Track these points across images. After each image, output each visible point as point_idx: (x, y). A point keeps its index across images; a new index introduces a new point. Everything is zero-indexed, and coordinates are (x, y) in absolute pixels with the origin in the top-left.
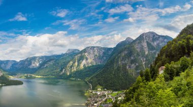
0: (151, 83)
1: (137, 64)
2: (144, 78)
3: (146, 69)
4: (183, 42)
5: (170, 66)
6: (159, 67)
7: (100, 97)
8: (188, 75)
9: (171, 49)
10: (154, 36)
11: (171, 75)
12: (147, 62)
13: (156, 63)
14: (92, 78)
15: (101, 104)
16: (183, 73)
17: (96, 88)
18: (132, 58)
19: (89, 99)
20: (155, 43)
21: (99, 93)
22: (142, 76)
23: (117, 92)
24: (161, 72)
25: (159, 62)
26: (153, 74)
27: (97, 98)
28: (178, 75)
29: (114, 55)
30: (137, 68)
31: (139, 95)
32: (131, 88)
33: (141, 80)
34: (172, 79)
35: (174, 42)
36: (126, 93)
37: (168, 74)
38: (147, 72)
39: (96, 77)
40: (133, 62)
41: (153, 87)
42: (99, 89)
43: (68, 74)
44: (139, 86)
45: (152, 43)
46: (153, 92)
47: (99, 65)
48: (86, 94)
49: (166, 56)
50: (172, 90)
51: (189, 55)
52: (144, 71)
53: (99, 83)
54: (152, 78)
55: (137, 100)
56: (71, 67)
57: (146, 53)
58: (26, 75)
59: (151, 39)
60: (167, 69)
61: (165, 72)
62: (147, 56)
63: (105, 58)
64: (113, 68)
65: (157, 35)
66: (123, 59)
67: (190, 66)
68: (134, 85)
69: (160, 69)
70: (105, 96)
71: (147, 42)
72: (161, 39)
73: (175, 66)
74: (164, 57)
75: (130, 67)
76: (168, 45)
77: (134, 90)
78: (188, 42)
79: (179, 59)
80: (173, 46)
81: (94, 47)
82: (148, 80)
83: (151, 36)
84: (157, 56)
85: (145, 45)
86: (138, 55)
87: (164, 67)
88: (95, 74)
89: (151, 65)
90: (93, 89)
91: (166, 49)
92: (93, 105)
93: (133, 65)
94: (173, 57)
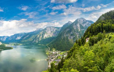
0: (82, 47)
1: (74, 36)
2: (78, 44)
4: (100, 25)
5: (92, 37)
6: (86, 38)
8: (102, 43)
9: (93, 28)
10: (84, 21)
11: (92, 43)
12: (79, 35)
13: (84, 36)
14: (50, 44)
15: (55, 59)
16: (99, 42)
18: (71, 33)
20: (84, 25)
21: (53, 53)
22: (77, 43)
23: (63, 52)
24: (87, 41)
25: (86, 35)
26: (83, 42)
27: (53, 55)
28: (96, 43)
29: (62, 31)
30: (74, 38)
31: (75, 54)
32: (71, 50)
33: (76, 45)
34: (93, 45)
35: (95, 25)
36: (68, 53)
37: (91, 42)
38: (79, 41)
39: (52, 43)
40: (72, 35)
41: (83, 49)
42: (54, 50)
43: (37, 42)
44: (75, 49)
45: (82, 25)
46: (83, 52)
47: (53, 37)
48: (47, 53)
49: (90, 32)
50: (93, 51)
51: (102, 32)
52: (78, 40)
53: (54, 47)
54: (82, 44)
55: (74, 57)
56: (39, 38)
57: (79, 30)
58: (14, 43)
59: (82, 22)
60: (90, 39)
61: (89, 41)
62: (80, 32)
63: (57, 33)
64: (61, 39)
65: (85, 20)
66: (67, 33)
67: (103, 38)
68: (73, 48)
69: (87, 39)
70: (57, 54)
71: (80, 24)
72: (87, 22)
73: (95, 38)
74: (89, 33)
76: (91, 26)
77: (72, 51)
78: (102, 25)
79: (97, 34)
80: (94, 27)
81: (51, 27)
82: (80, 45)
83: (82, 20)
84: (85, 32)
85: (78, 25)
86: (75, 31)
87: (89, 38)
88: (51, 42)
89: (82, 37)
90: (51, 50)
91: (90, 28)
92: (51, 61)
93: (72, 37)
94: (94, 33)
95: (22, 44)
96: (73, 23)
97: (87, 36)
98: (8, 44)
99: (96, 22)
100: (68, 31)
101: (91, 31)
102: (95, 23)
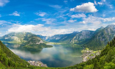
1: (105, 39)
7: (88, 53)
12: (110, 38)
14: (84, 44)
18: (103, 36)
19: (83, 54)
21: (87, 51)
22: (108, 44)
23: (96, 51)
29: (95, 34)
30: (105, 41)
33: (108, 46)
45: (113, 30)
47: (88, 39)
48: (82, 52)
53: (88, 47)
56: (75, 39)
57: (110, 34)
62: (110, 36)
63: (91, 35)
64: (94, 40)
66: (99, 36)
70: (90, 53)
71: (110, 29)
75: (102, 40)
86: (106, 35)
90: (85, 49)
93: (103, 39)
96: (105, 28)
100: (101, 34)
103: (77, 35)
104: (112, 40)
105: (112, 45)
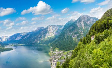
0: (88, 45)
1: (78, 35)
2: (83, 42)
3: (83, 37)
4: (105, 21)
5: (98, 35)
8: (109, 40)
9: (98, 25)
12: (84, 33)
13: (89, 34)
14: (52, 44)
15: (58, 60)
16: (106, 39)
17: (55, 49)
18: (75, 31)
19: (51, 57)
20: (88, 22)
21: (56, 53)
22: (81, 42)
23: (67, 52)
24: (93, 39)
26: (88, 41)
27: (56, 56)
28: (103, 40)
29: (65, 30)
30: (78, 37)
32: (76, 49)
33: (81, 44)
34: (99, 43)
35: (100, 22)
36: (73, 52)
37: (97, 40)
38: (84, 39)
39: (55, 43)
40: (76, 33)
41: (89, 48)
42: (57, 50)
43: (39, 42)
45: (86, 22)
47: (56, 36)
49: (95, 30)
51: (108, 28)
53: (56, 46)
56: (40, 38)
57: (83, 28)
58: (14, 44)
59: (86, 19)
60: (96, 37)
61: (95, 39)
62: (84, 30)
63: (59, 32)
64: (64, 37)
65: (89, 17)
66: (70, 32)
67: (110, 35)
68: (77, 47)
69: (92, 37)
70: (60, 54)
71: (84, 21)
72: (92, 20)
73: (101, 35)
75: (74, 36)
76: (96, 23)
79: (102, 31)
81: (53, 25)
83: (86, 17)
84: (89, 30)
85: (82, 23)
86: (79, 29)
87: (94, 36)
88: (54, 41)
90: (53, 50)
91: (95, 25)
92: (54, 61)
93: (76, 35)
94: (99, 30)
95: (22, 45)
96: (76, 21)
97: (92, 33)
98: (8, 45)
99: (101, 18)
100: (72, 29)
101: (96, 28)
102: (99, 20)
103: (43, 32)
104: (87, 36)
105: (86, 42)
